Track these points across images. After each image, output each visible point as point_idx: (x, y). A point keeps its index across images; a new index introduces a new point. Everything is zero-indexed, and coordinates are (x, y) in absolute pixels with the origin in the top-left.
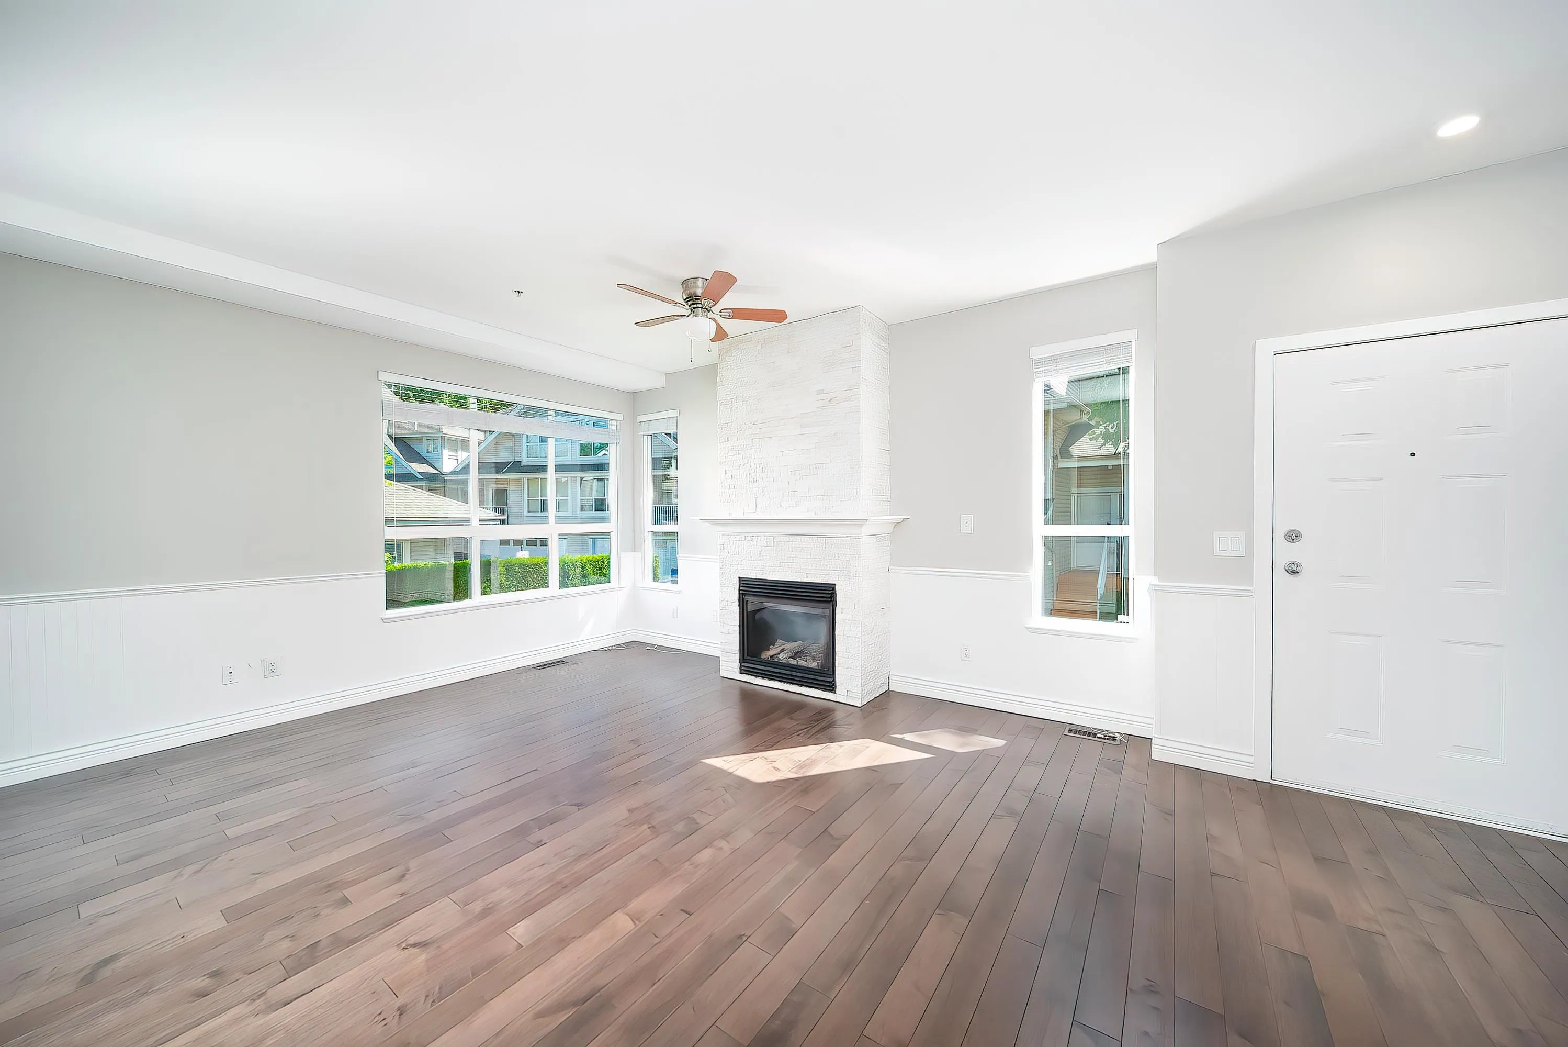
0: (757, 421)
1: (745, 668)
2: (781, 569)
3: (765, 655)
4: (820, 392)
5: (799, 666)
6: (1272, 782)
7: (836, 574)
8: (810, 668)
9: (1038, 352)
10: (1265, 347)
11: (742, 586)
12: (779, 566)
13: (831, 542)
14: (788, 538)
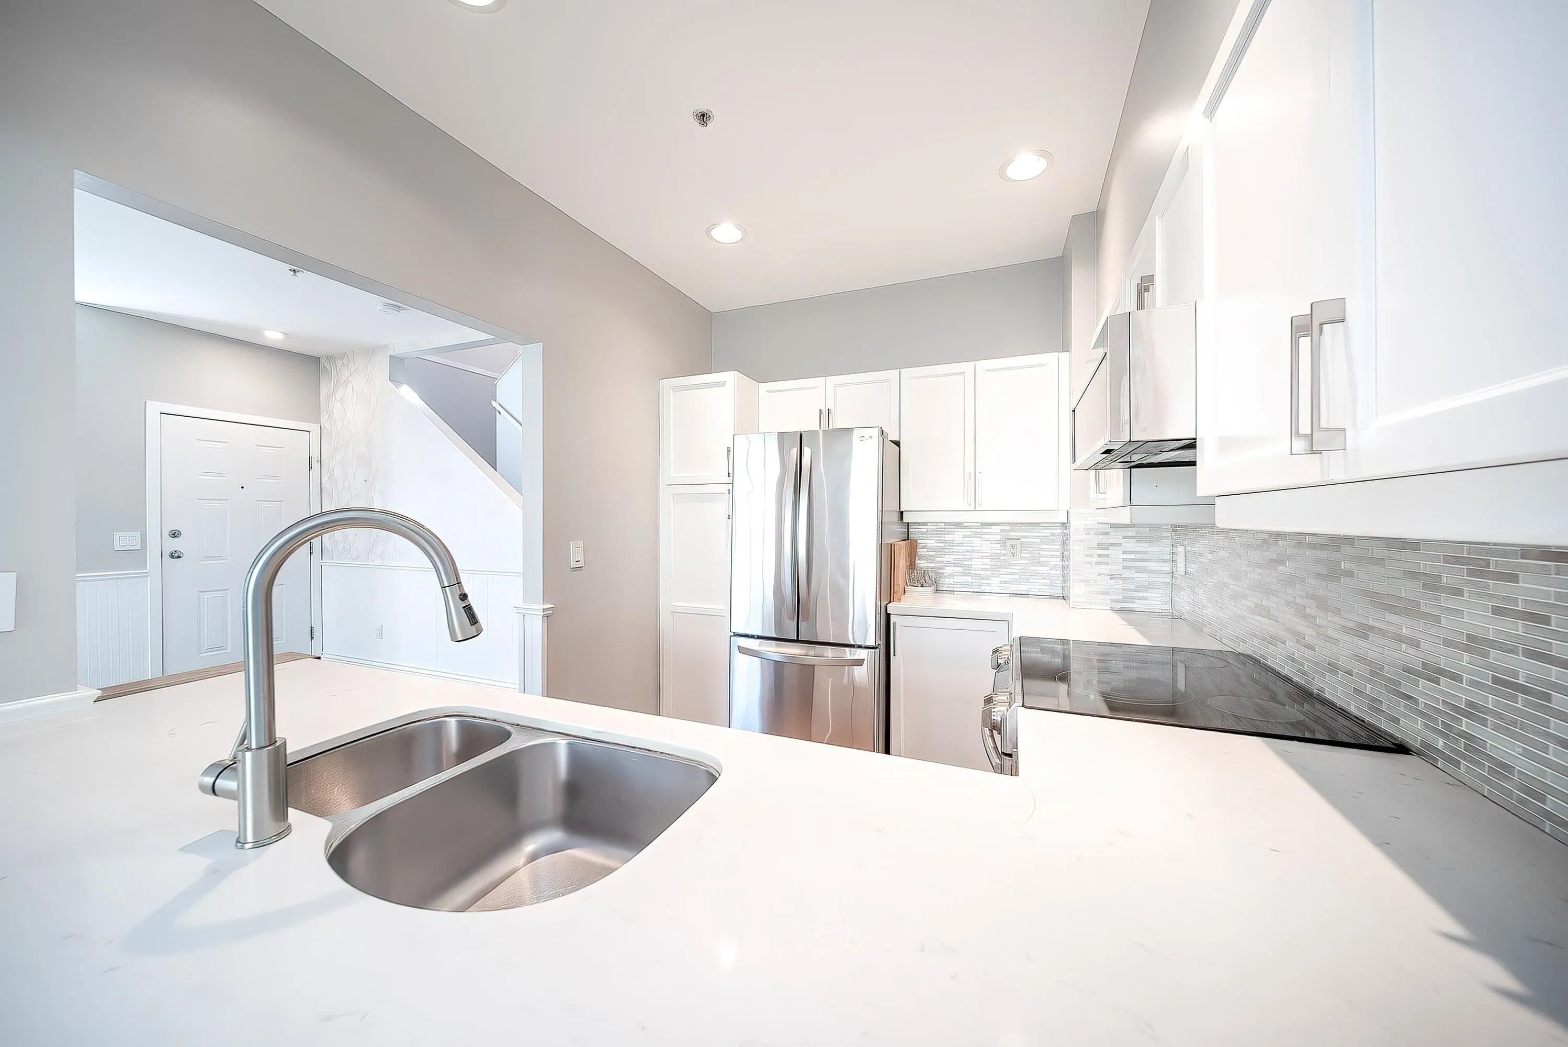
10: (154, 408)
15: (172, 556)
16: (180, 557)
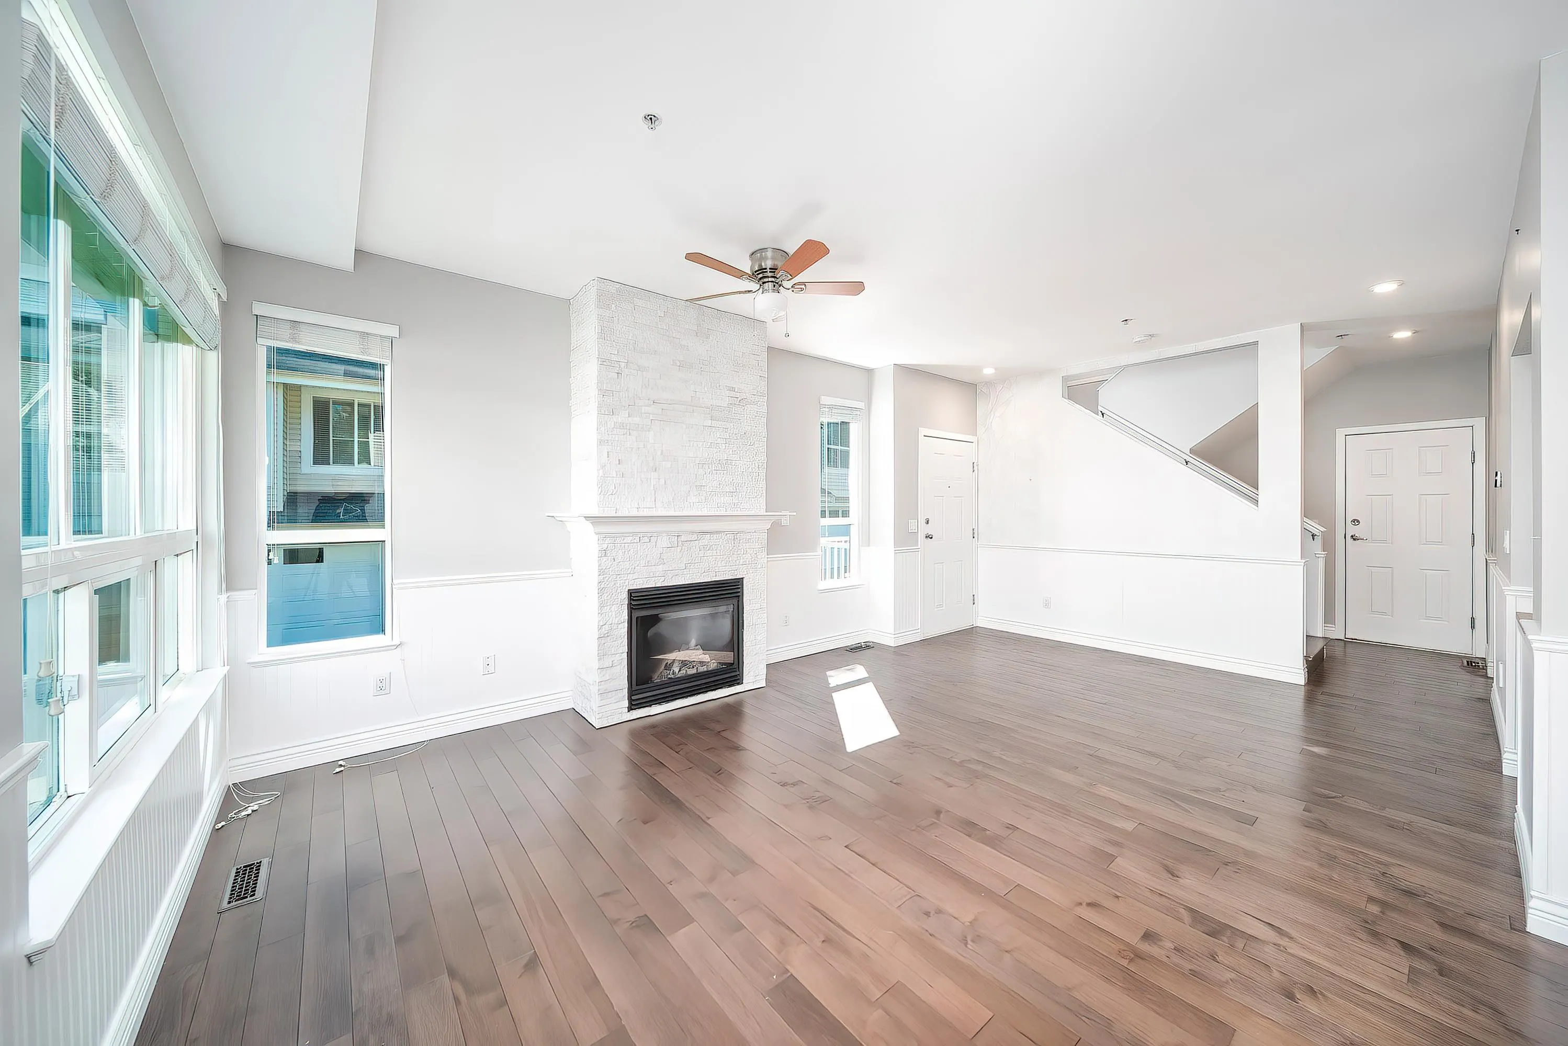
0: (657, 400)
1: (636, 702)
2: (687, 571)
3: (654, 678)
4: (730, 388)
5: (700, 673)
7: (744, 568)
8: (710, 671)
9: (825, 400)
10: (923, 431)
11: (634, 600)
12: (684, 568)
13: (740, 537)
14: (695, 536)
15: (926, 537)
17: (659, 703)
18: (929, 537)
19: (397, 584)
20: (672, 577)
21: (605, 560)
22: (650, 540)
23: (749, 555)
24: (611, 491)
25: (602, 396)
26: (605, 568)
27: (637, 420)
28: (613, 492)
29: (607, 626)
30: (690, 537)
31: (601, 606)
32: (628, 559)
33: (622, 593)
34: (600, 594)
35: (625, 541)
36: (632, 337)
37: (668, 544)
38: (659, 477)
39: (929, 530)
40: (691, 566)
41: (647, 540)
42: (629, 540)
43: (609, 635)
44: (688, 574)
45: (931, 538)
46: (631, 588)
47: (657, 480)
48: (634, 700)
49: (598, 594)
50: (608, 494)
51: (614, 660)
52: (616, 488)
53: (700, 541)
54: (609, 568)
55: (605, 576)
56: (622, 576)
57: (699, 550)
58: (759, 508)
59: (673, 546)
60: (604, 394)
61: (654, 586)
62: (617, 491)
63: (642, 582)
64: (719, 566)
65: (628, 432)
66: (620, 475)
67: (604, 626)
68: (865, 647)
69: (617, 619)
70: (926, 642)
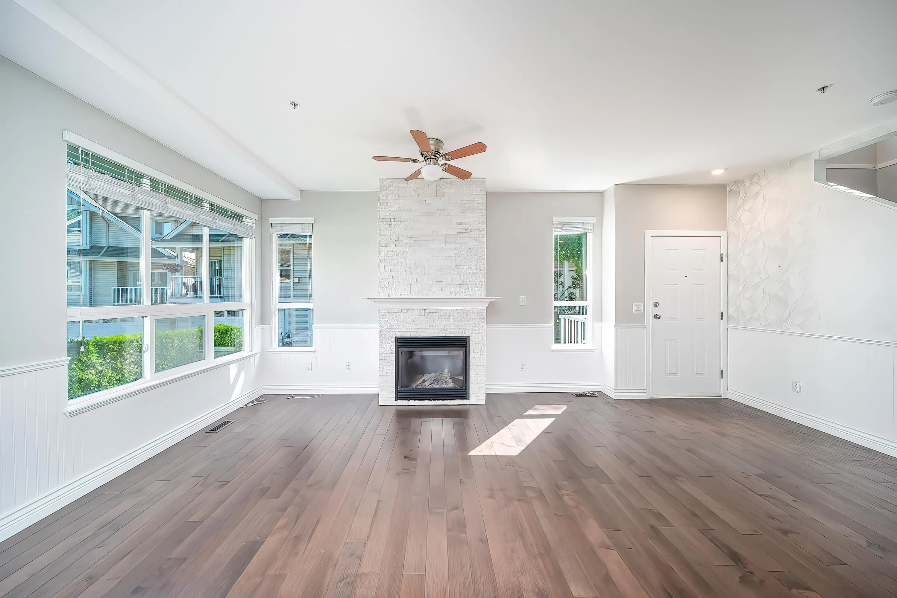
0: (411, 236)
1: (400, 396)
3: (414, 386)
4: (459, 223)
5: (441, 388)
6: (652, 398)
7: (469, 330)
8: (447, 388)
9: (558, 220)
10: (649, 233)
11: (398, 343)
12: (429, 328)
13: (466, 312)
14: (436, 310)
15: (655, 317)
16: (660, 318)
17: (414, 400)
18: (657, 317)
19: (314, 326)
20: (421, 332)
21: (382, 321)
22: (408, 311)
23: (473, 323)
24: (386, 286)
25: (381, 238)
26: (382, 324)
27: (400, 248)
28: (387, 286)
29: (383, 354)
30: (432, 311)
31: (381, 343)
32: (395, 321)
33: (392, 338)
34: (380, 338)
35: (393, 312)
36: (397, 205)
37: (418, 314)
38: (413, 277)
39: (656, 311)
40: (434, 327)
41: (405, 311)
42: (396, 311)
43: (385, 359)
44: (431, 331)
45: (659, 318)
46: (397, 336)
47: (412, 279)
48: (399, 395)
49: (380, 337)
50: (385, 287)
51: (388, 372)
52: (389, 284)
53: (439, 313)
54: (385, 325)
55: (382, 329)
56: (392, 329)
57: (438, 318)
58: (481, 293)
59: (421, 315)
60: (382, 236)
61: (410, 336)
62: (389, 286)
63: (403, 333)
64: (451, 328)
65: (395, 255)
66: (391, 277)
67: (382, 354)
68: (589, 395)
69: (389, 351)
70: (651, 402)
